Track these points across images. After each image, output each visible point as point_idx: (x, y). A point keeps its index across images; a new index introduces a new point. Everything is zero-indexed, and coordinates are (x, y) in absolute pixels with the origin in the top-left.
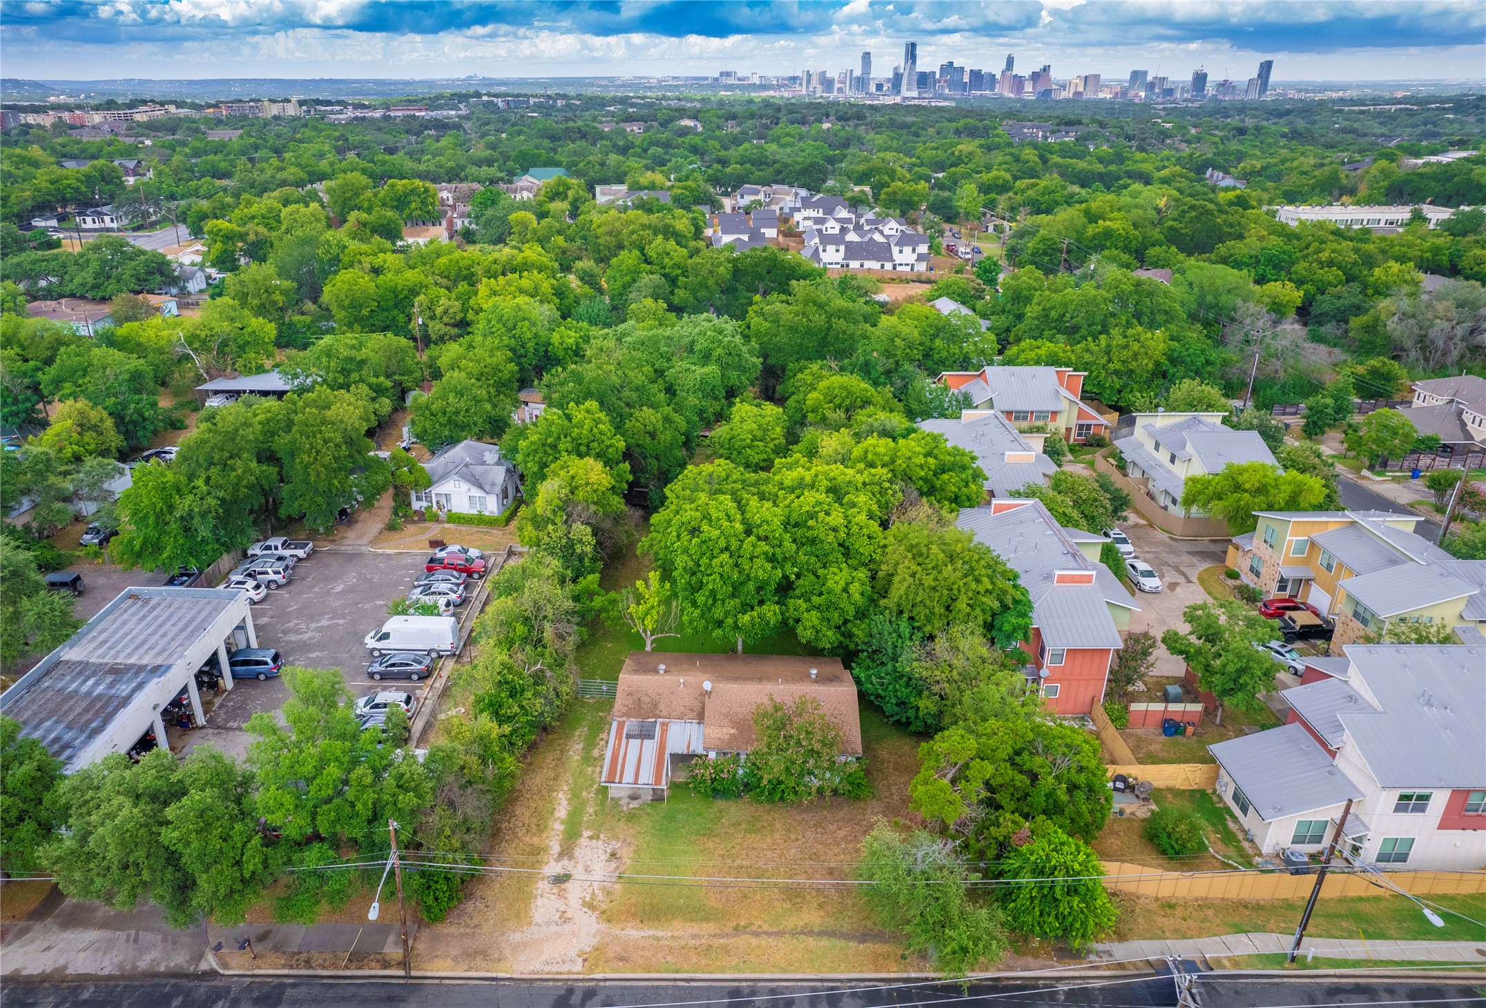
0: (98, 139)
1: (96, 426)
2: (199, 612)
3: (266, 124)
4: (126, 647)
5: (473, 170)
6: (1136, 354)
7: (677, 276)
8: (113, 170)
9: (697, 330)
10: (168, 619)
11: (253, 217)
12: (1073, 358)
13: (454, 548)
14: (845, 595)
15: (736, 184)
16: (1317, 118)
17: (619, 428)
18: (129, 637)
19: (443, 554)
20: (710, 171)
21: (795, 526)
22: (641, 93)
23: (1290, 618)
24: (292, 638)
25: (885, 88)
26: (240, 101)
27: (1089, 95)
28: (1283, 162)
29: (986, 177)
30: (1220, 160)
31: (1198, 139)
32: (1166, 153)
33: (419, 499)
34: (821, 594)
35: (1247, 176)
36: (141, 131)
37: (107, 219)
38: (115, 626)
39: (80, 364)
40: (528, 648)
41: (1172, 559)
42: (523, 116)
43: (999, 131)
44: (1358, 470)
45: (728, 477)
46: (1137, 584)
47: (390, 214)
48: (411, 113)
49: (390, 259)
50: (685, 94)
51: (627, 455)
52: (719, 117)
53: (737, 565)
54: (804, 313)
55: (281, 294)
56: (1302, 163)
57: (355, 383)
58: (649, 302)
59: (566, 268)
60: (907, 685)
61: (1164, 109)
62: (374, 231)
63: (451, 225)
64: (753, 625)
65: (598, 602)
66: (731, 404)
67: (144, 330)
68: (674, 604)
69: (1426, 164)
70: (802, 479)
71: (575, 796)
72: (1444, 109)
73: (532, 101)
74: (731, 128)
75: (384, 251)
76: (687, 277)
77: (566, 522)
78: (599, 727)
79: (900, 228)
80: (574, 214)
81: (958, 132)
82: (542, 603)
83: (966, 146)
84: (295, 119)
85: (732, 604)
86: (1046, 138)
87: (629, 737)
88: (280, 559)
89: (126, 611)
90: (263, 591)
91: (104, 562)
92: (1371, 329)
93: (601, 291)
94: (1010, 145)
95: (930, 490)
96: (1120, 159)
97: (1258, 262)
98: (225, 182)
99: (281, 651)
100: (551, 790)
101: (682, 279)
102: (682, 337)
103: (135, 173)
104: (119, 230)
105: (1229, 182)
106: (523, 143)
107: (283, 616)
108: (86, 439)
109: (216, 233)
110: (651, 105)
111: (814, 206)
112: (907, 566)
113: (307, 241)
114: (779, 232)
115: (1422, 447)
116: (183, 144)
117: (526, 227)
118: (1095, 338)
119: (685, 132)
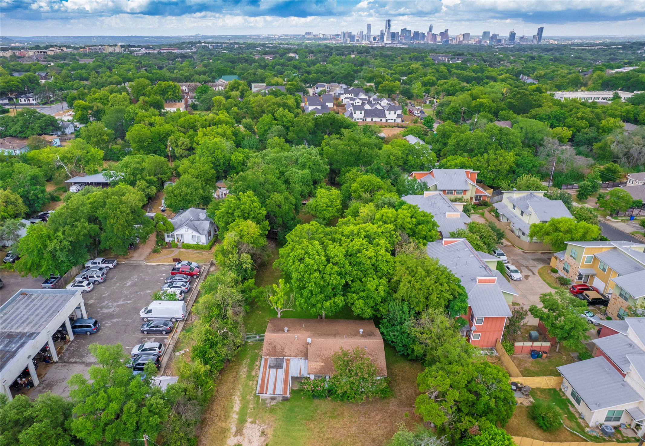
0: (30, 63)
1: (14, 202)
2: (56, 302)
3: (106, 56)
4: (17, 322)
5: (197, 77)
6: (501, 163)
7: (289, 126)
8: (35, 77)
9: (299, 153)
10: (40, 306)
11: (96, 99)
12: (472, 164)
13: (184, 262)
14: (376, 292)
15: (313, 83)
16: (564, 52)
17: (263, 203)
18: (19, 316)
19: (179, 266)
20: (303, 77)
21: (350, 256)
22: (271, 42)
23: (586, 294)
24: (105, 311)
25: (377, 39)
26: (95, 46)
27: (465, 42)
28: (553, 71)
29: (424, 79)
30: (525, 71)
31: (515, 62)
32: (501, 68)
33: (168, 236)
34: (364, 291)
35: (538, 78)
36: (49, 59)
37: (31, 99)
38: (13, 310)
39: (8, 171)
40: (219, 320)
41: (525, 263)
42: (219, 52)
43: (429, 58)
44: (605, 216)
45: (317, 231)
46: (510, 276)
47: (158, 98)
48: (170, 51)
49: (158, 119)
50: (290, 42)
51: (268, 217)
52: (306, 52)
53: (322, 278)
54: (348, 145)
55: (107, 136)
56: (562, 72)
57: (139, 180)
58: (276, 138)
59: (238, 122)
60: (408, 337)
61: (498, 48)
62: (151, 105)
63: (187, 101)
64: (331, 307)
65: (254, 293)
66: (315, 188)
67: (41, 154)
68: (292, 295)
69: (617, 73)
70: (353, 231)
71: (243, 398)
72: (618, 48)
73: (224, 45)
74: (311, 57)
75: (155, 115)
76: (294, 127)
77: (238, 253)
78: (256, 358)
79: (389, 102)
80: (242, 97)
81: (410, 59)
82: (226, 297)
83: (415, 65)
84: (119, 53)
85: (320, 297)
86: (449, 61)
87: (270, 367)
88: (101, 269)
89: (19, 302)
90: (91, 286)
91: (14, 271)
92: (603, 148)
93: (254, 133)
94: (434, 64)
95: (413, 234)
96: (482, 71)
97: (550, 117)
98: (85, 82)
99: (99, 319)
100: (231, 395)
101: (291, 128)
102: (292, 156)
103: (45, 78)
104: (36, 104)
105: (530, 81)
106: (219, 64)
107: (101, 299)
108: (9, 209)
109: (79, 106)
110: (276, 47)
111: (349, 92)
112: (406, 278)
113: (119, 111)
114: (334, 104)
115: (634, 205)
116: (68, 65)
117: (220, 103)
118: (482, 155)
119: (291, 59)
